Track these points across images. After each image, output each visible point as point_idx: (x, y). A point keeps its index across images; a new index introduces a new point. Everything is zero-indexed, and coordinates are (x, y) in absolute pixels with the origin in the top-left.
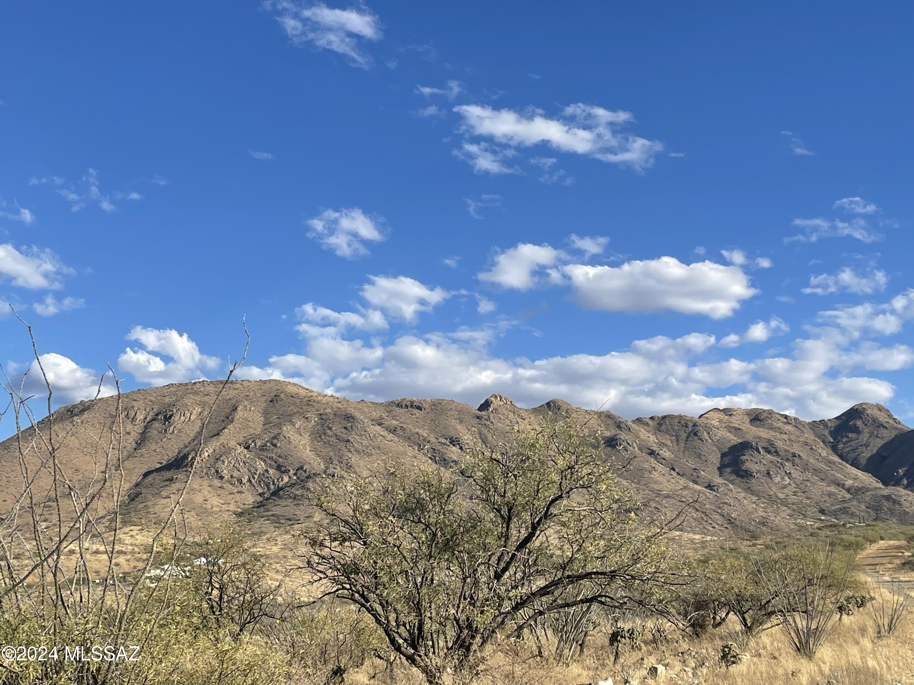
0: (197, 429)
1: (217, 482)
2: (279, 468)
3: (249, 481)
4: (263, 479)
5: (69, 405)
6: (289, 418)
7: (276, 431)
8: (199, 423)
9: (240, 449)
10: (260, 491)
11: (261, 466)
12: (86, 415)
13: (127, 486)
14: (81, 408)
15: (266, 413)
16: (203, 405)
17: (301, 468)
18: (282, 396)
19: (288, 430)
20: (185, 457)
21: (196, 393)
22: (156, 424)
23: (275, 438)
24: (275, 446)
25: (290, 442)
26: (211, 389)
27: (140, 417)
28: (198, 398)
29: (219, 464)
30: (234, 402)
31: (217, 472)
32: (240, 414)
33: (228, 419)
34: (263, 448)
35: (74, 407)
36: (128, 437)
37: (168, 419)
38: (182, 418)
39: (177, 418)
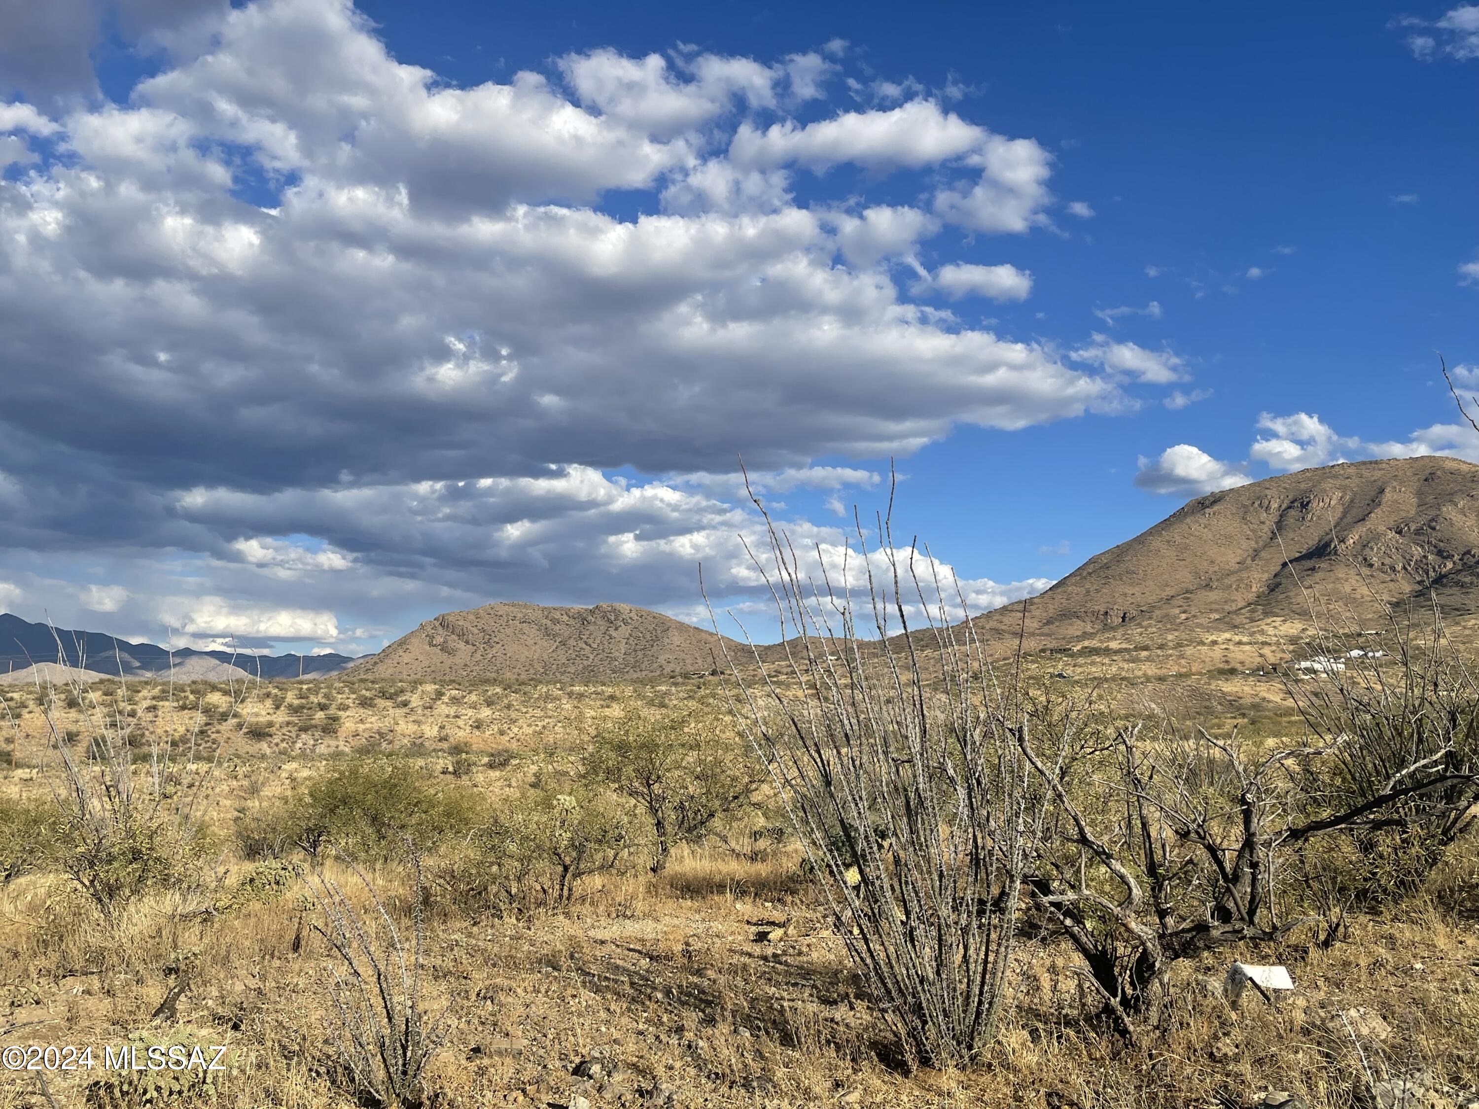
0: (1338, 513)
1: (1365, 571)
2: (1440, 553)
3: (1404, 568)
4: (1422, 565)
5: (1199, 497)
6: (1450, 497)
7: (1433, 513)
8: (1340, 509)
9: (1391, 535)
10: (1418, 579)
11: (1417, 551)
12: (1216, 508)
13: (1266, 576)
14: (1212, 499)
15: (1419, 494)
16: (1343, 489)
17: (1468, 552)
18: (1439, 473)
19: (1448, 511)
20: (1327, 544)
21: (1335, 477)
22: (1292, 512)
23: (1433, 520)
24: (1434, 529)
25: (1452, 525)
26: (1352, 471)
27: (1274, 505)
28: (1338, 483)
29: (1367, 551)
30: (1380, 483)
31: (1365, 559)
32: (1388, 495)
33: (1375, 502)
34: (1418, 532)
35: (1205, 498)
36: (1262, 526)
37: (1304, 506)
38: (1321, 504)
39: (1315, 505)
